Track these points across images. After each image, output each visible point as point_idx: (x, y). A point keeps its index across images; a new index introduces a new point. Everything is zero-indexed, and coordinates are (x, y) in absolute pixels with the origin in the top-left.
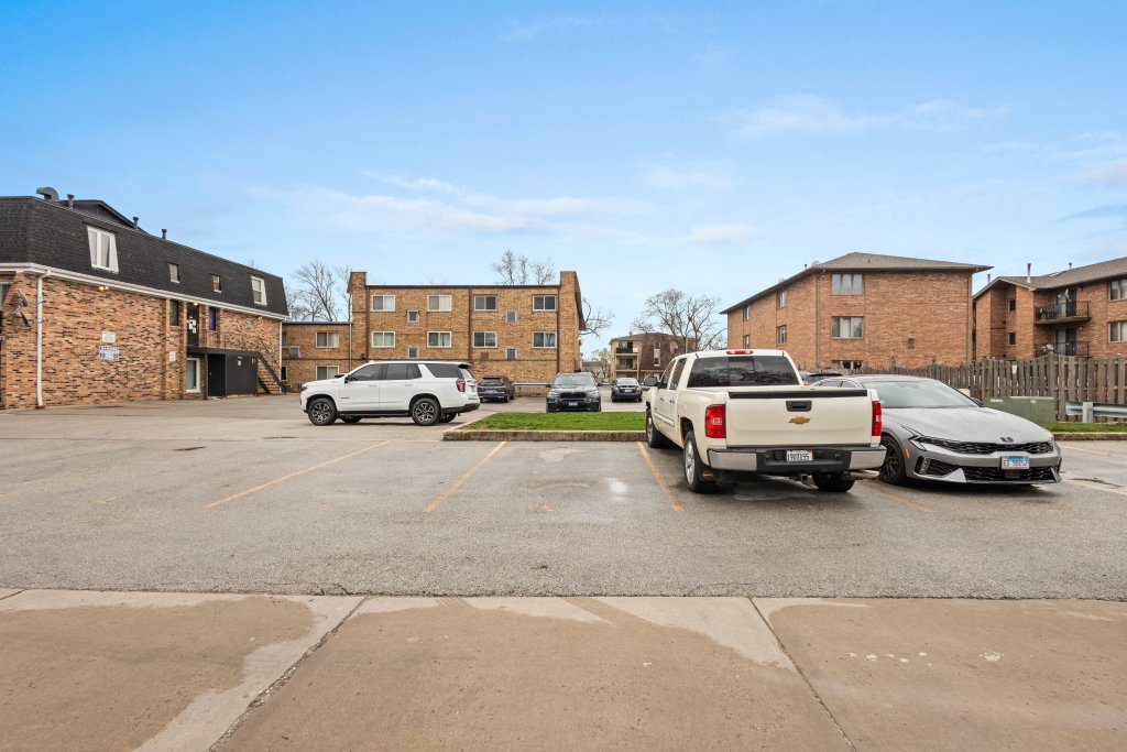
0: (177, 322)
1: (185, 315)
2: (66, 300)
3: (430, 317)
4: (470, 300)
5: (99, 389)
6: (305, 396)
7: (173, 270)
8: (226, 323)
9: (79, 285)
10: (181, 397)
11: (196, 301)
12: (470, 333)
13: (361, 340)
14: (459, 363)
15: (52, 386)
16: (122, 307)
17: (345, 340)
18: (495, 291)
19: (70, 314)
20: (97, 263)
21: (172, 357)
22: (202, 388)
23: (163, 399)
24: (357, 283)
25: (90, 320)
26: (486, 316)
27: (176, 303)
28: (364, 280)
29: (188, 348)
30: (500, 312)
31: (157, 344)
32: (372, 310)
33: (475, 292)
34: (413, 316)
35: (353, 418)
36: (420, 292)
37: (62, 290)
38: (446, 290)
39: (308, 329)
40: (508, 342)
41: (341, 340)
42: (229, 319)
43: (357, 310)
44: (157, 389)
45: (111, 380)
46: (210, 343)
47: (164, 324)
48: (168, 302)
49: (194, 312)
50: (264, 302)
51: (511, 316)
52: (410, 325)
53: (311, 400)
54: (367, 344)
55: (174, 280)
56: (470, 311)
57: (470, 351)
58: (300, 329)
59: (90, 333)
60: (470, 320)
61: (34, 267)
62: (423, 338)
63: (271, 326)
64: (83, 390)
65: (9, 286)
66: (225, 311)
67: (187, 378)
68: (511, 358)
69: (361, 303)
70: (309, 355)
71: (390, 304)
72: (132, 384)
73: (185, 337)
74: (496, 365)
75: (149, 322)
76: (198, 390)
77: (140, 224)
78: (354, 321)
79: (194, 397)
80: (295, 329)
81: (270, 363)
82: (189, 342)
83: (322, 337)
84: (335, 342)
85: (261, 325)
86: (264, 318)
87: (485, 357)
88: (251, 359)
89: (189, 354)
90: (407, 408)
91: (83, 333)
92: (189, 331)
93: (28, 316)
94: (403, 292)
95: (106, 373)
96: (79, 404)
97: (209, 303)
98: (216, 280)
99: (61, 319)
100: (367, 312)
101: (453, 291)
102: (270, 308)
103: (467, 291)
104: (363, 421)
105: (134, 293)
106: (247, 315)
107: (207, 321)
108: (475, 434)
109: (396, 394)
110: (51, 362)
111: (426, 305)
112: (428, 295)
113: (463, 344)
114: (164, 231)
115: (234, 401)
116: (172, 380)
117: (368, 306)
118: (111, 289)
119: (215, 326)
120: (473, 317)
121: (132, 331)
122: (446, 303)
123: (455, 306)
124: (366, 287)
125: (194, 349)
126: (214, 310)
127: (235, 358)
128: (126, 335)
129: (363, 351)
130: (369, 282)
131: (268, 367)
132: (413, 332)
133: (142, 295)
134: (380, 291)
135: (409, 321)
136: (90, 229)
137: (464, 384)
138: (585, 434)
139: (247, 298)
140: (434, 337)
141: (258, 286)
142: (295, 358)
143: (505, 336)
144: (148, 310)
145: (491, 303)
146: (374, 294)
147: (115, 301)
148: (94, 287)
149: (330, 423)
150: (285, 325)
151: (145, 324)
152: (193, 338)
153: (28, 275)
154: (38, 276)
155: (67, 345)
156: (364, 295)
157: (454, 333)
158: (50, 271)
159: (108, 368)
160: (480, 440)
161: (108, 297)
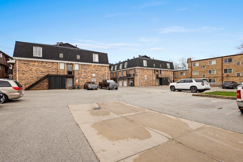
0: (155, 73)
1: (156, 72)
2: (141, 71)
3: (209, 67)
4: (222, 61)
5: (145, 84)
6: (170, 85)
7: (154, 64)
8: (162, 72)
9: (142, 69)
10: (156, 85)
11: (157, 69)
12: (222, 70)
13: (190, 73)
14: (203, 79)
15: (140, 83)
16: (147, 71)
17: (186, 74)
18: (232, 57)
19: (141, 73)
20: (144, 65)
21: (154, 79)
22: (159, 84)
23: (153, 86)
24: (189, 61)
25: (144, 74)
26: (229, 64)
27: (155, 70)
28: (191, 60)
29: (156, 77)
30: (234, 62)
31: (152, 77)
32: (193, 66)
33: (223, 58)
34: (204, 67)
35: (180, 90)
36: (205, 61)
37: (140, 70)
38: (214, 59)
39: (178, 72)
40: (237, 71)
41: (185, 74)
42: (163, 72)
43: (189, 67)
44: (152, 84)
45: (146, 83)
46: (160, 76)
47: (153, 73)
48: (153, 70)
49: (157, 71)
50: (169, 68)
51: (238, 64)
52: (203, 69)
53: (171, 86)
54: (192, 74)
55: (154, 66)
56: (222, 64)
57: (222, 74)
58: (177, 72)
59: (144, 76)
60: (222, 66)
61: (137, 67)
62: (207, 72)
63: (171, 72)
64: (143, 84)
65: (135, 70)
66: (162, 70)
67: (156, 82)
68: (238, 75)
69: (190, 65)
70: (179, 77)
71: (197, 64)
72: (149, 83)
73: (156, 75)
74: (232, 78)
75: (151, 73)
76: (158, 84)
77: (150, 58)
78: (188, 69)
79: (158, 85)
80: (176, 72)
81: (170, 79)
82: (157, 76)
83: (181, 73)
84: (184, 74)
85: (169, 72)
86: (169, 71)
87: (228, 76)
88: (167, 79)
89: (157, 78)
90: (190, 89)
91: (143, 76)
92: (157, 74)
93: (137, 74)
94: (201, 61)
95: (146, 82)
96: (142, 86)
97: (159, 69)
98: (161, 65)
99: (140, 74)
100: (192, 67)
101: (216, 59)
102: (170, 69)
103: (221, 58)
104: (182, 91)
105: (149, 69)
106: (166, 71)
107: (159, 72)
108: (200, 95)
109: (187, 86)
110: (139, 80)
111: (208, 64)
112: (208, 61)
113: (220, 73)
114: (153, 58)
115: (164, 86)
116: (154, 83)
117: (192, 66)
118: (146, 69)
119: (161, 73)
120: (223, 65)
121: (148, 75)
122: (214, 62)
123: (217, 63)
124: (191, 61)
125: (157, 77)
126: (160, 70)
127: (164, 79)
128: (148, 76)
129: (191, 76)
130: (192, 60)
131: (170, 80)
132: (204, 71)
133: (150, 69)
134: (195, 62)
135: (202, 68)
136: (143, 60)
137: (204, 84)
138: (233, 98)
139: (166, 67)
140: (210, 72)
141: (168, 65)
142: (176, 78)
143: (236, 69)
144: (151, 71)
145: (230, 60)
146: (193, 63)
147: (146, 71)
148: (144, 69)
149: (174, 91)
150: (173, 71)
151: (150, 74)
152: (157, 75)
153: (137, 68)
154: (138, 68)
155: (141, 78)
156: (191, 63)
157: (217, 70)
158: (139, 67)
159: (146, 81)
160: (201, 96)
161: (146, 70)
